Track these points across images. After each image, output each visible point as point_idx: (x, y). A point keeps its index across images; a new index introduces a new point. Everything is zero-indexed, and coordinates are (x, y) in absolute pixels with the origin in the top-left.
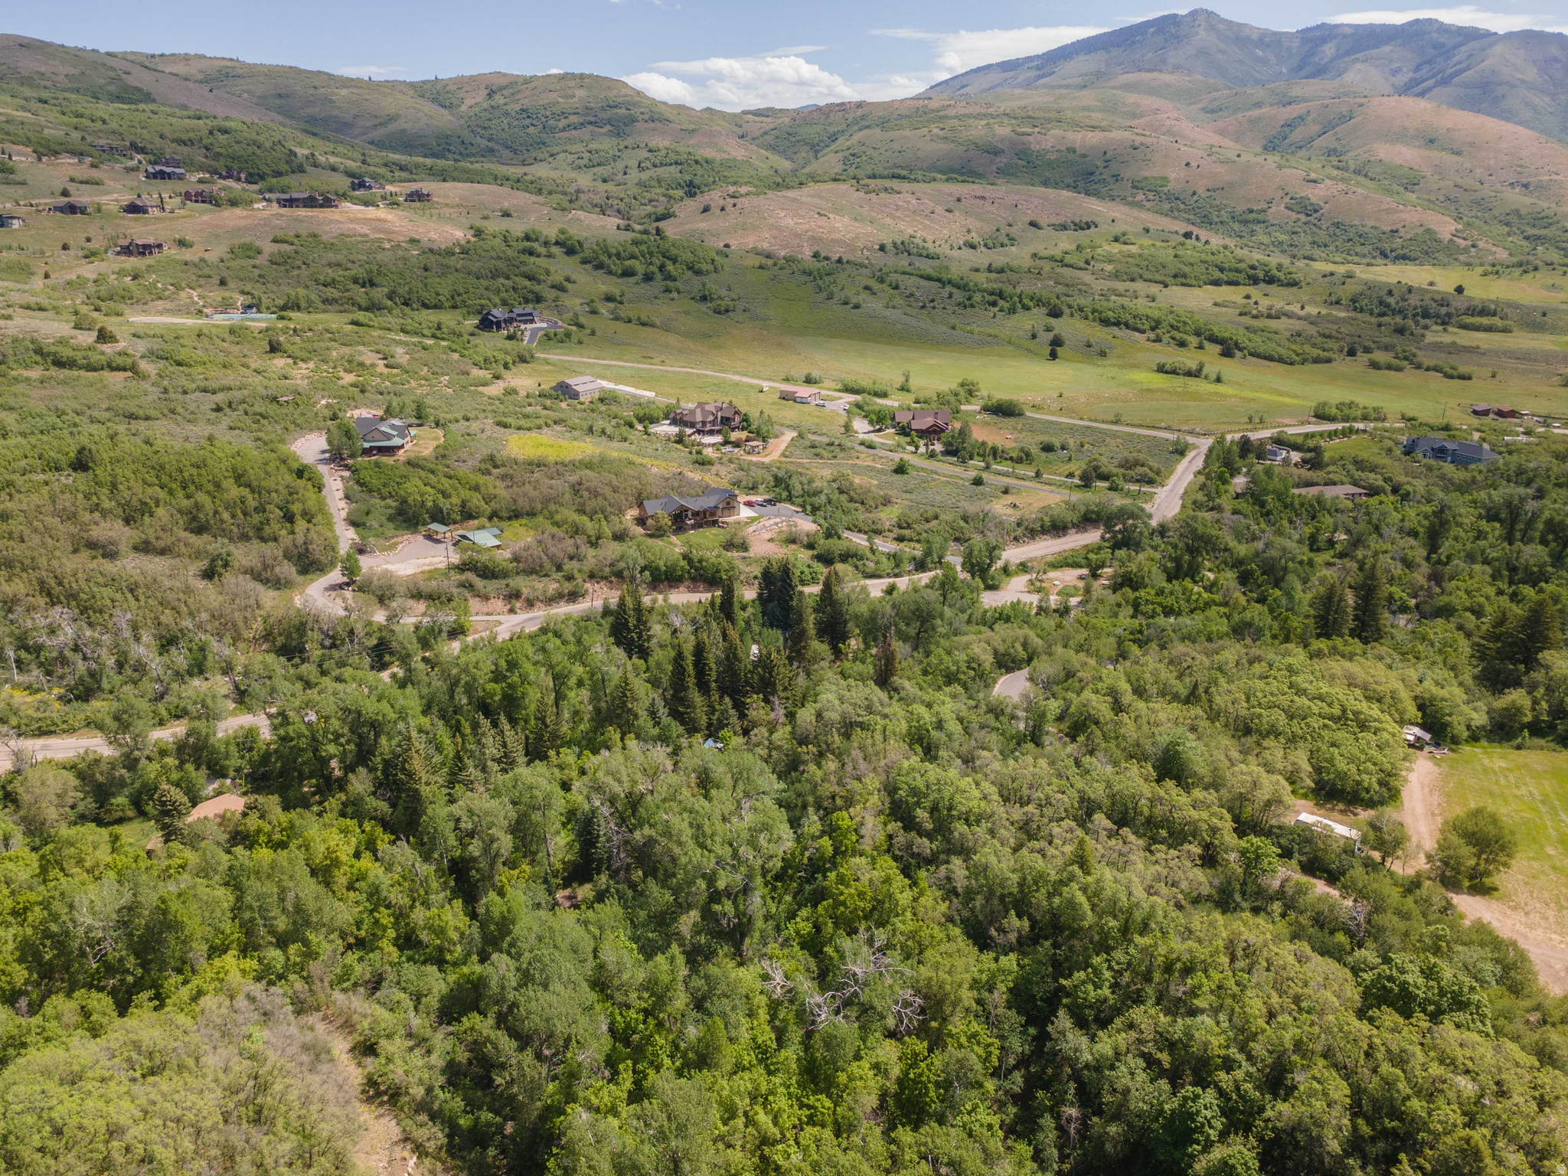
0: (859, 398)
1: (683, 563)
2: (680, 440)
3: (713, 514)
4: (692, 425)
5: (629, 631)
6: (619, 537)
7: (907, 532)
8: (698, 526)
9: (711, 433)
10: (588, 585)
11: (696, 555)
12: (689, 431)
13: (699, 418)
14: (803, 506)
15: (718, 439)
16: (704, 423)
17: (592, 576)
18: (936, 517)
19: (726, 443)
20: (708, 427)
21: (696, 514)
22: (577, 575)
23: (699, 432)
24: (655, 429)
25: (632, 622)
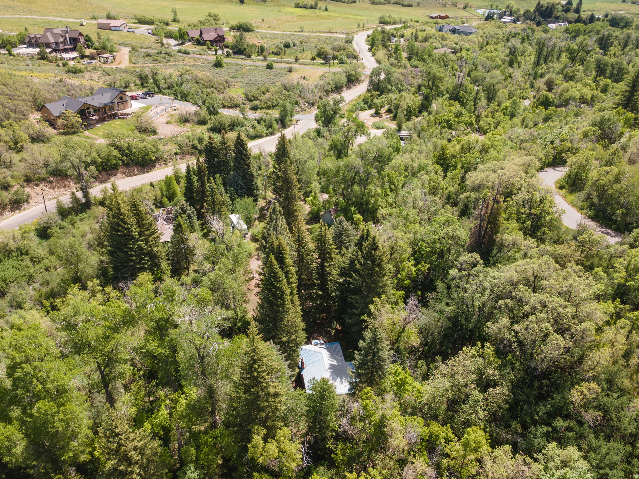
0: (152, 27)
1: (115, 153)
2: (43, 57)
3: (112, 109)
4: (48, 46)
5: (135, 240)
6: (37, 138)
7: (257, 103)
8: (102, 120)
9: (66, 51)
10: (28, 190)
11: (123, 143)
12: (48, 50)
13: (52, 40)
14: (175, 95)
15: (75, 54)
16: (57, 43)
17: (28, 180)
18: (268, 91)
19: (83, 57)
20: (61, 47)
21: (97, 110)
22: (12, 182)
23: (55, 51)
24: (15, 51)
25: (135, 231)
